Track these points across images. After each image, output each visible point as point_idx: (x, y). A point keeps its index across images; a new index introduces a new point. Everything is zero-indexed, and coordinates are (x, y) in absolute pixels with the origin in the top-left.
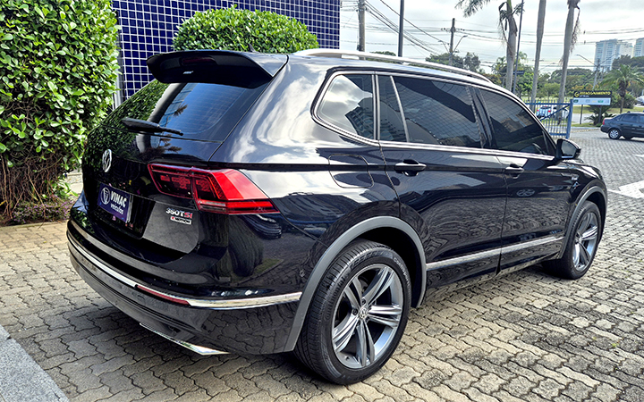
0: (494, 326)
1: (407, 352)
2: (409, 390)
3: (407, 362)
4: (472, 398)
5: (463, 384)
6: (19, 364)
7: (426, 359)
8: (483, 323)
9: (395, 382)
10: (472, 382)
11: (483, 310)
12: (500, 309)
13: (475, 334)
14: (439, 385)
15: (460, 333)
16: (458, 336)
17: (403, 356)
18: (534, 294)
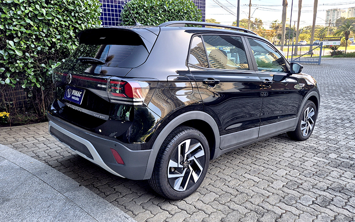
0: (339, 170)
1: (300, 186)
2: (315, 208)
3: (305, 193)
4: (351, 211)
5: (341, 203)
6: (94, 200)
7: (314, 190)
8: (333, 169)
9: (304, 204)
10: (346, 203)
11: (328, 162)
12: (336, 161)
13: (331, 175)
14: (329, 205)
15: (323, 175)
16: (323, 177)
17: (300, 189)
18: (349, 151)
